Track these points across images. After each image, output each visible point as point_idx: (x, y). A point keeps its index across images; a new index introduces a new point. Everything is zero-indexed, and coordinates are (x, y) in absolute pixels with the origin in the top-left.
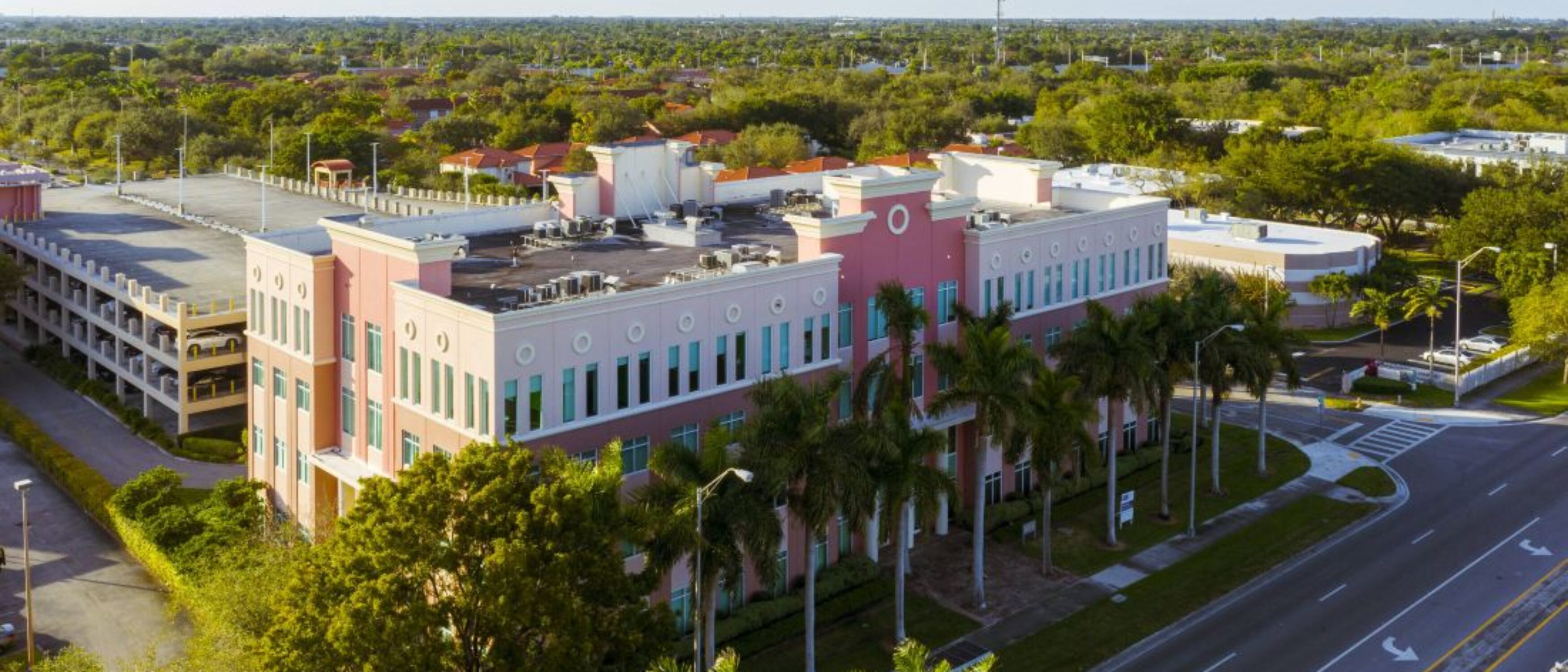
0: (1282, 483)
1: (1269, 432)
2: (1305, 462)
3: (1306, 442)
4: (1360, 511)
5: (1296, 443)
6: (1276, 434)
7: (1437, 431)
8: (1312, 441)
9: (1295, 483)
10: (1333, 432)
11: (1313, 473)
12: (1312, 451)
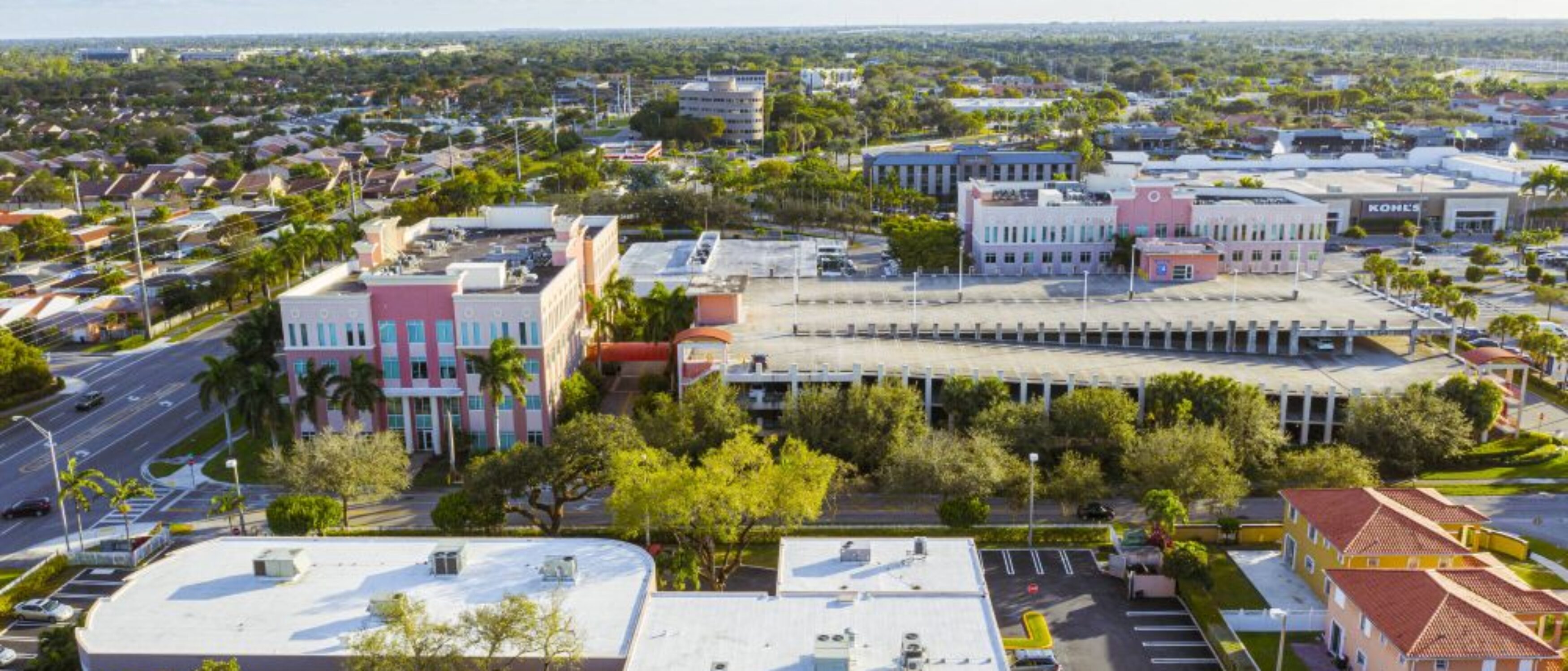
0: (219, 456)
1: (233, 485)
2: (205, 471)
3: (205, 484)
4: (170, 454)
5: (212, 481)
6: (227, 485)
7: (102, 521)
8: (199, 486)
9: (210, 458)
10: (186, 497)
11: (200, 466)
12: (201, 478)
